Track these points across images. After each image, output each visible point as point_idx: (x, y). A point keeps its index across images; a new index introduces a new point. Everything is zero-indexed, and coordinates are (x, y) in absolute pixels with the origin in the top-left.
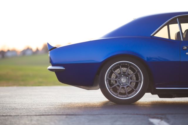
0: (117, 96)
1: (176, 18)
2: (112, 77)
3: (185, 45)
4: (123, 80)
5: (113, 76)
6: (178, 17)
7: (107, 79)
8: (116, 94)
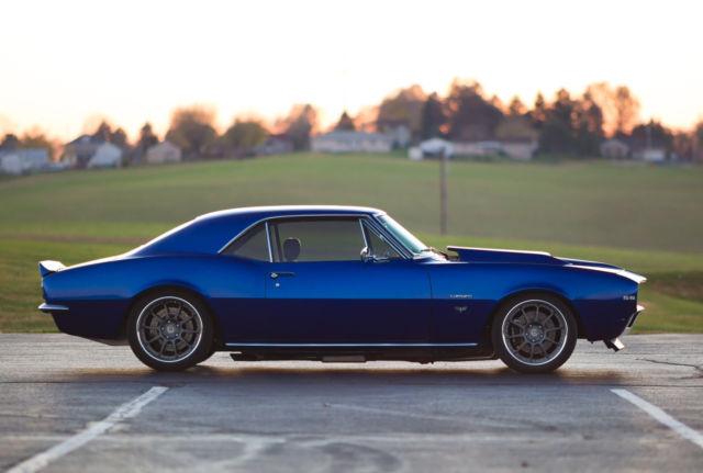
0: (159, 357)
1: (264, 222)
2: (152, 323)
3: (274, 271)
4: (170, 329)
5: (154, 322)
6: (268, 221)
7: (141, 327)
8: (157, 354)
